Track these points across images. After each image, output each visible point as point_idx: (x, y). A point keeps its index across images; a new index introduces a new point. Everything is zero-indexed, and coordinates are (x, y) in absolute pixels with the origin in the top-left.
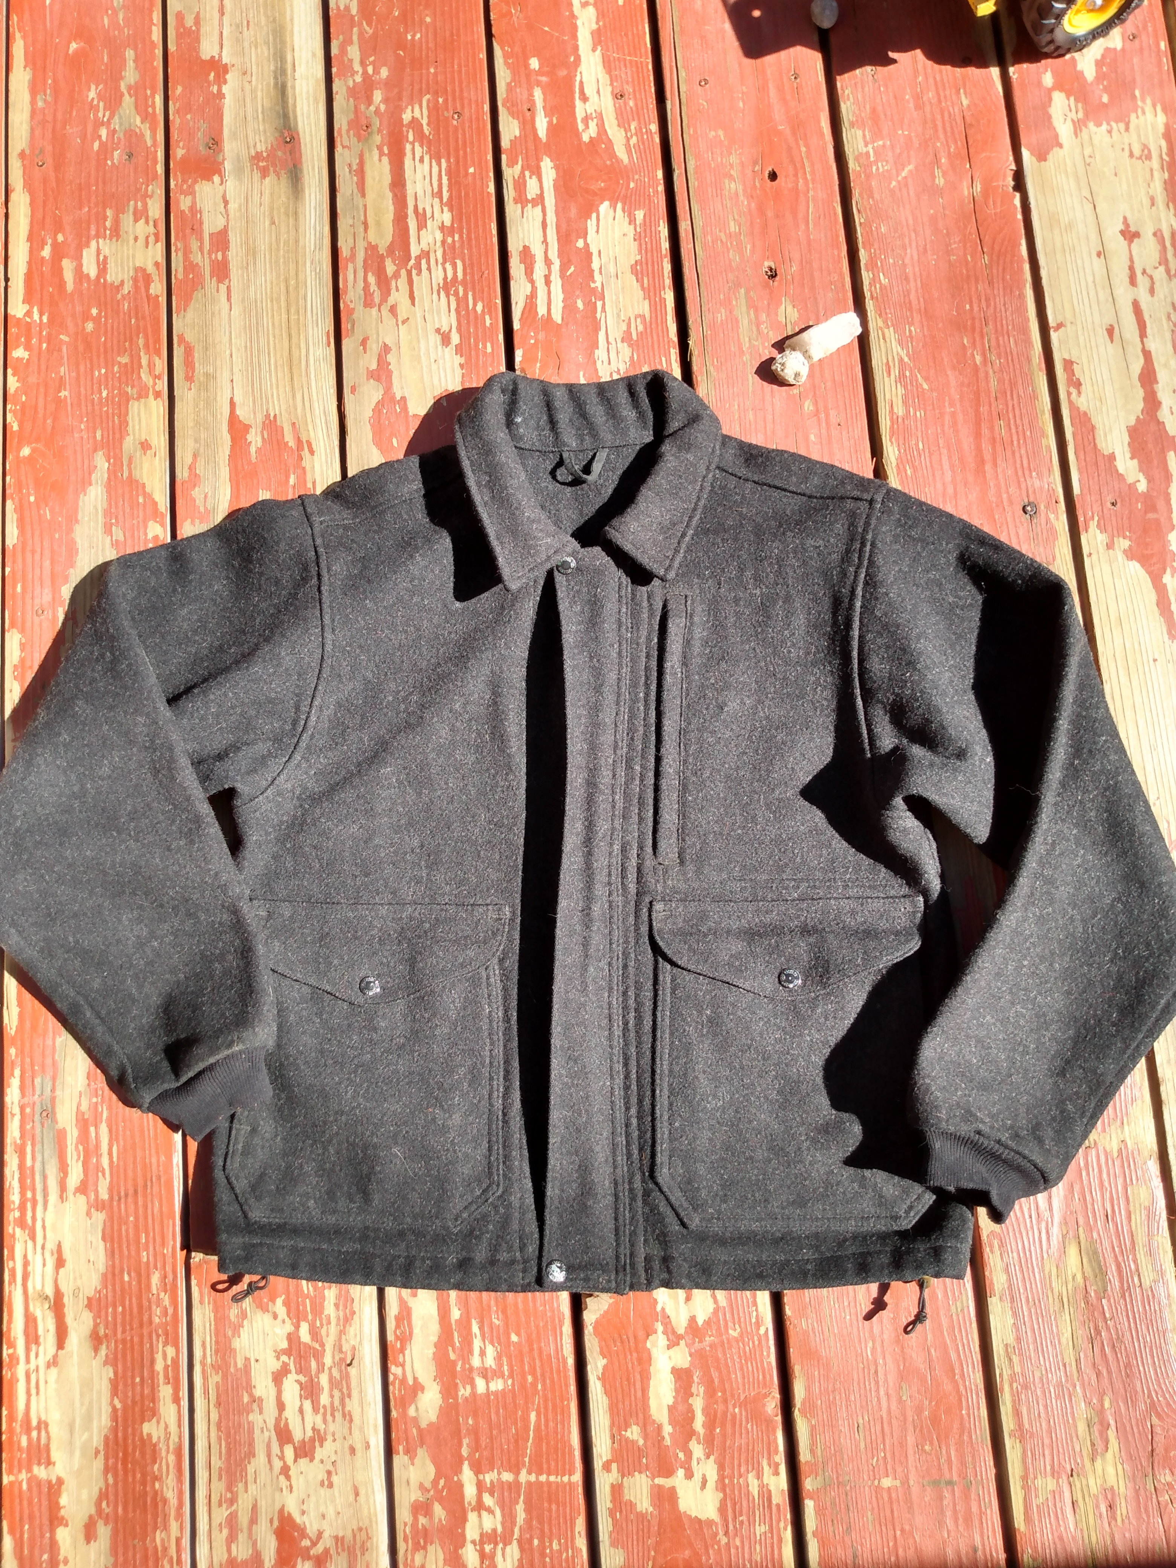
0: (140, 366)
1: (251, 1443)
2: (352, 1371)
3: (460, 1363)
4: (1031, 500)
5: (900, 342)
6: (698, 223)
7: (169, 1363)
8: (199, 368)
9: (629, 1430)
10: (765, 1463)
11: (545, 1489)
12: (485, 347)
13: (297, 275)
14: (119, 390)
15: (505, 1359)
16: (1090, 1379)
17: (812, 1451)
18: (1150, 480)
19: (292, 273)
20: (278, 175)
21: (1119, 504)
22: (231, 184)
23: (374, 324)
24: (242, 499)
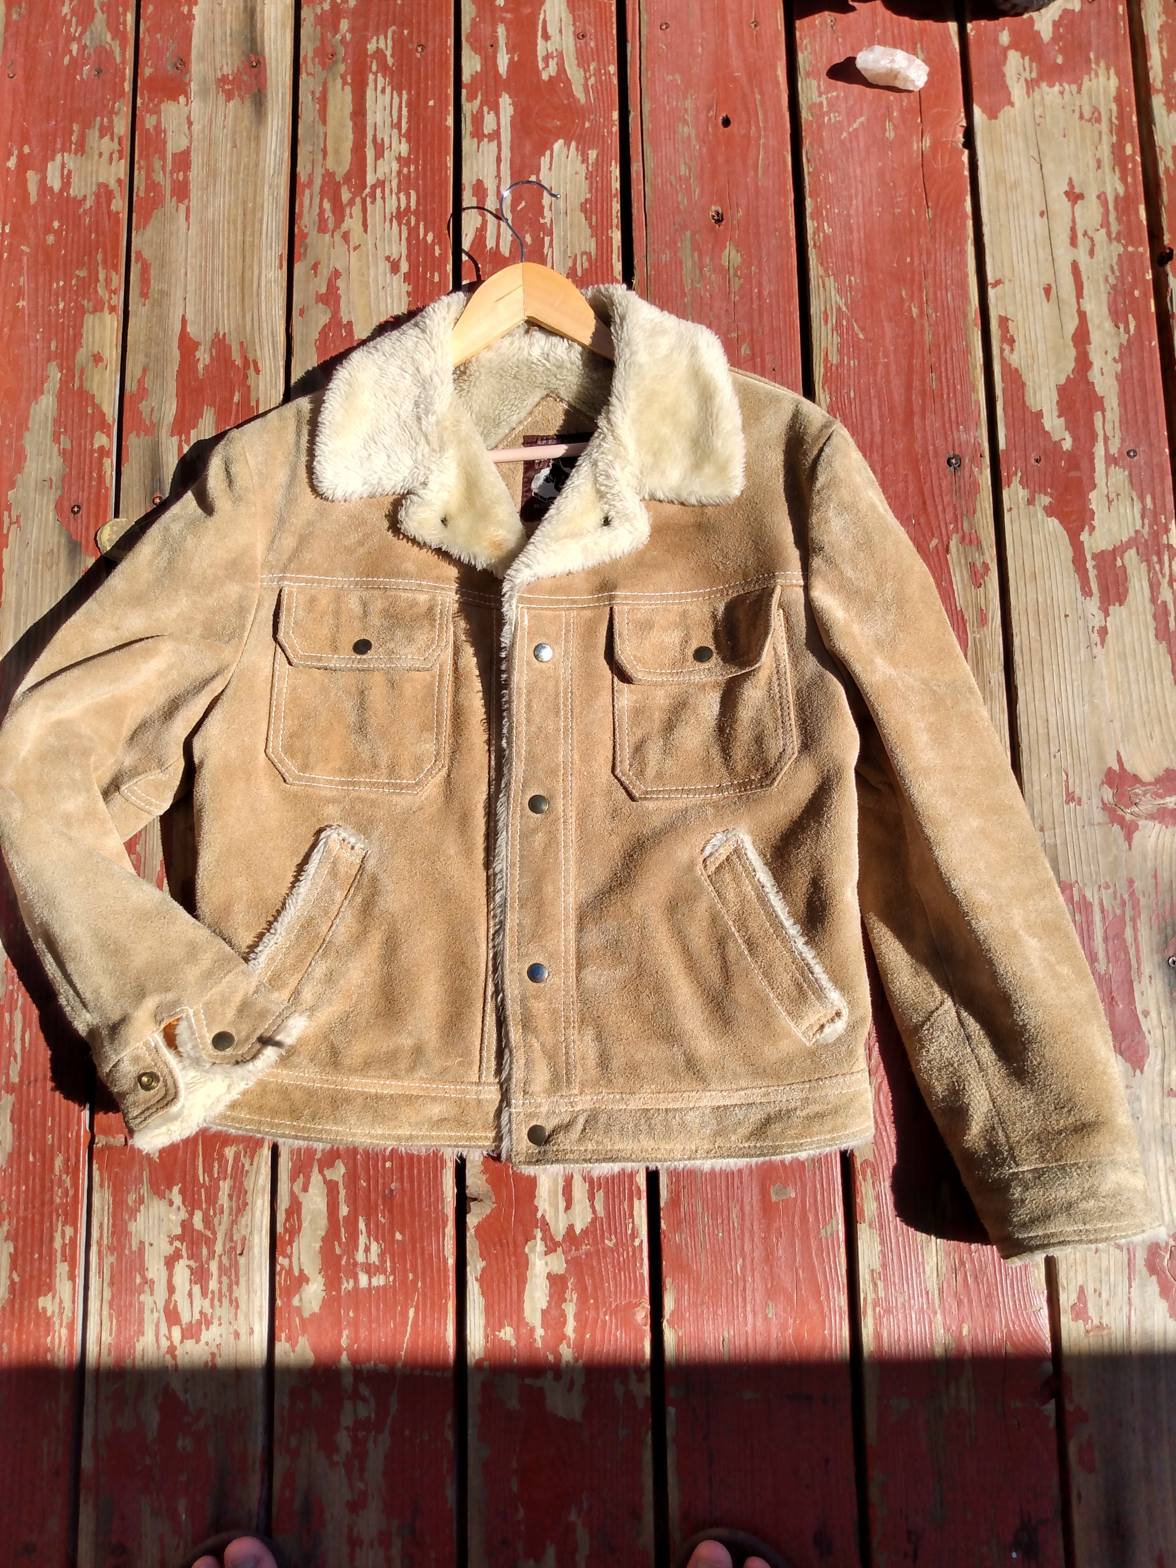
0: (97, 280)
1: (141, 1323)
3: (345, 1258)
4: (957, 452)
5: (839, 291)
6: (650, 165)
7: (67, 1241)
8: (155, 286)
9: (503, 1330)
11: (419, 1381)
12: (433, 276)
13: (255, 198)
14: (76, 303)
15: (388, 1256)
16: (951, 1307)
18: (1076, 439)
19: (251, 195)
20: (242, 99)
21: (1043, 461)
22: (196, 106)
23: (326, 249)
24: (187, 414)
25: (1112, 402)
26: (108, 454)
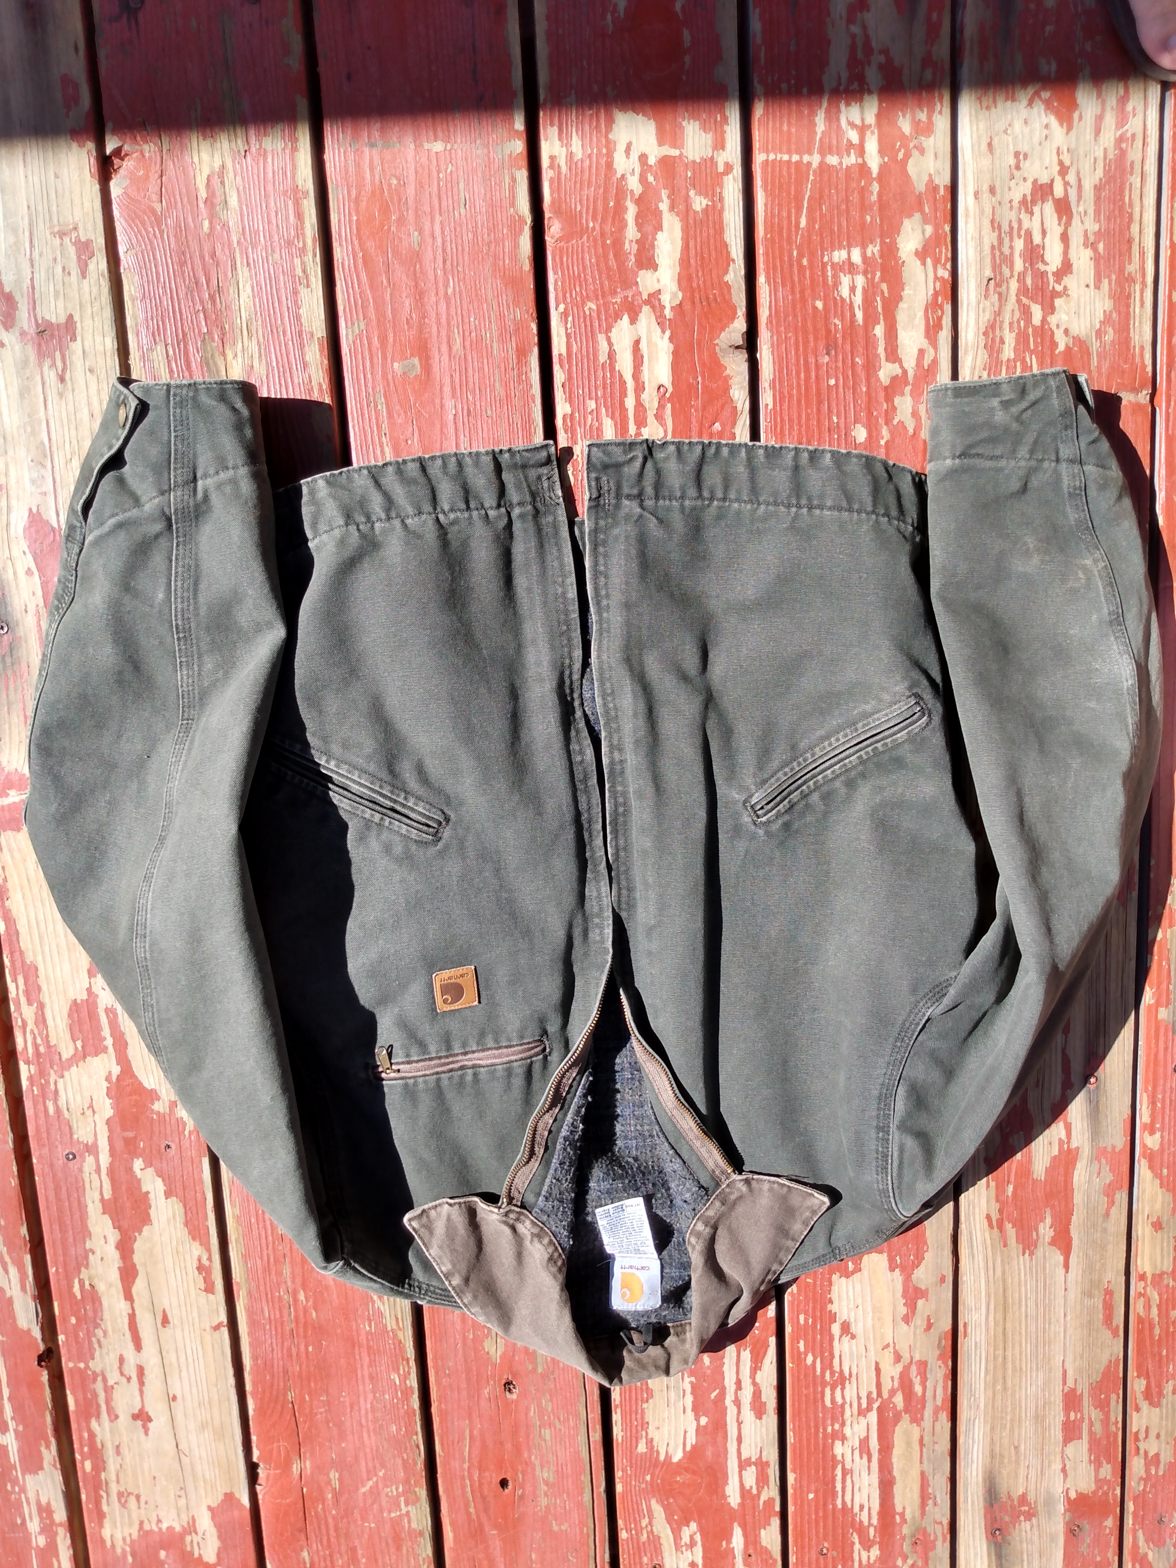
0: (1159, 1307)
1: (1098, 199)
2: (988, 273)
3: (877, 279)
5: (381, 1314)
6: (582, 1438)
8: (1098, 1302)
9: (704, 206)
10: (564, 169)
11: (793, 147)
12: (806, 1320)
13: (994, 1395)
15: (830, 283)
16: (223, 250)
17: (514, 180)
18: (130, 1170)
19: (999, 1397)
20: (1009, 1497)
21: (163, 1147)
22: (1058, 1489)
23: (918, 1344)
24: (1062, 1170)
25: (94, 1209)
26: (1145, 1127)
